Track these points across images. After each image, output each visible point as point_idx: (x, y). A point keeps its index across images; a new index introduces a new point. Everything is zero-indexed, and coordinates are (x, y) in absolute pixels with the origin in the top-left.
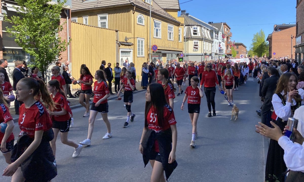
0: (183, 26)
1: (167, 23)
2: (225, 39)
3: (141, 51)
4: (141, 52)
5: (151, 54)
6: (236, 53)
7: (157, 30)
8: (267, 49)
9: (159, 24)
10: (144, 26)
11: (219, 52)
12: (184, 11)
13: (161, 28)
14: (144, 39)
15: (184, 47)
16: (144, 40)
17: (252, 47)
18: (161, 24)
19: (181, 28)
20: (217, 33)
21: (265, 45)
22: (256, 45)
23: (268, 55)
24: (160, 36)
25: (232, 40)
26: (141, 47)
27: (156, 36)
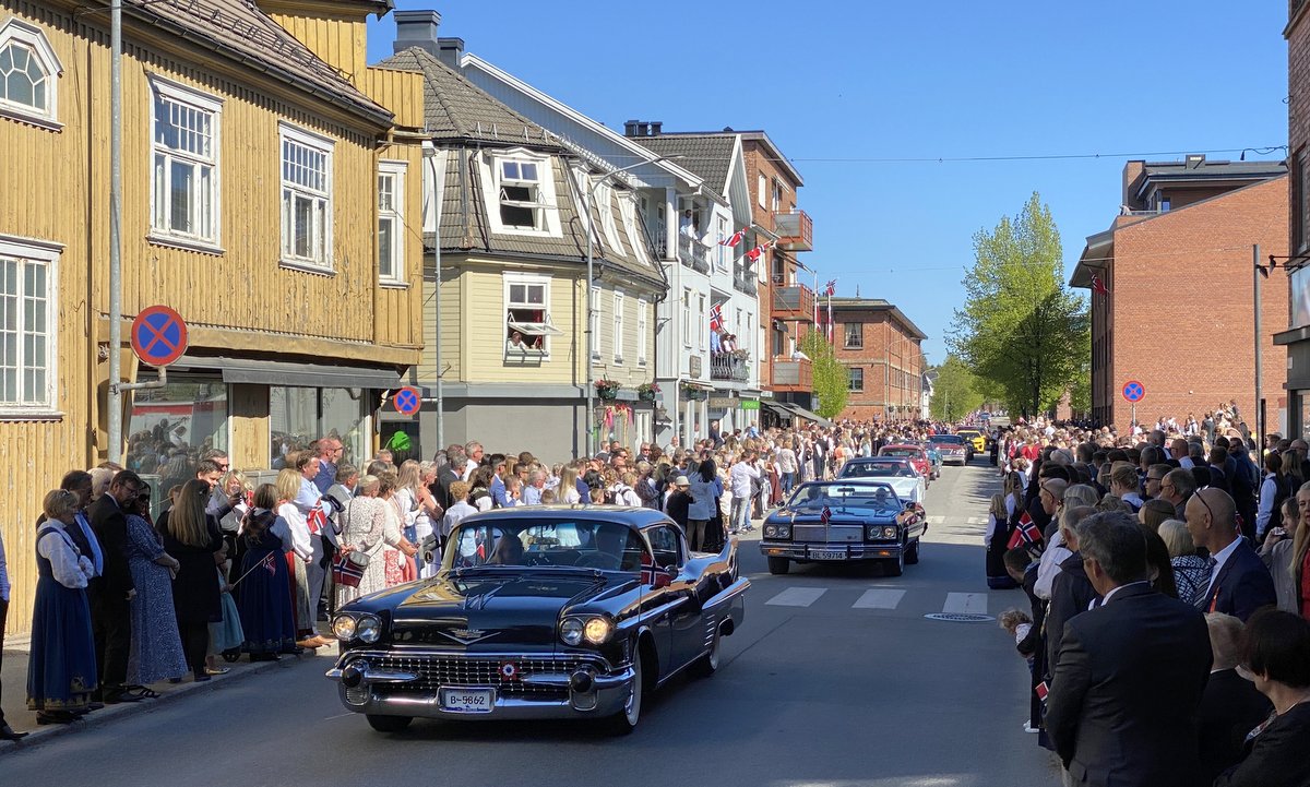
0: (414, 149)
1: (276, 116)
2: (761, 268)
3: (28, 361)
4: (28, 373)
5: (126, 393)
6: (843, 379)
7: (182, 172)
8: (1077, 356)
9: (202, 119)
10: (54, 128)
11: (715, 377)
12: (423, 19)
13: (214, 153)
14: (60, 250)
15: (430, 330)
16: (55, 256)
17: (968, 332)
18: (215, 120)
19: (395, 163)
20: (696, 215)
21: (1065, 322)
22: (996, 322)
23: (1087, 402)
24: (207, 226)
25: (812, 276)
26: (28, 326)
27: (168, 224)
